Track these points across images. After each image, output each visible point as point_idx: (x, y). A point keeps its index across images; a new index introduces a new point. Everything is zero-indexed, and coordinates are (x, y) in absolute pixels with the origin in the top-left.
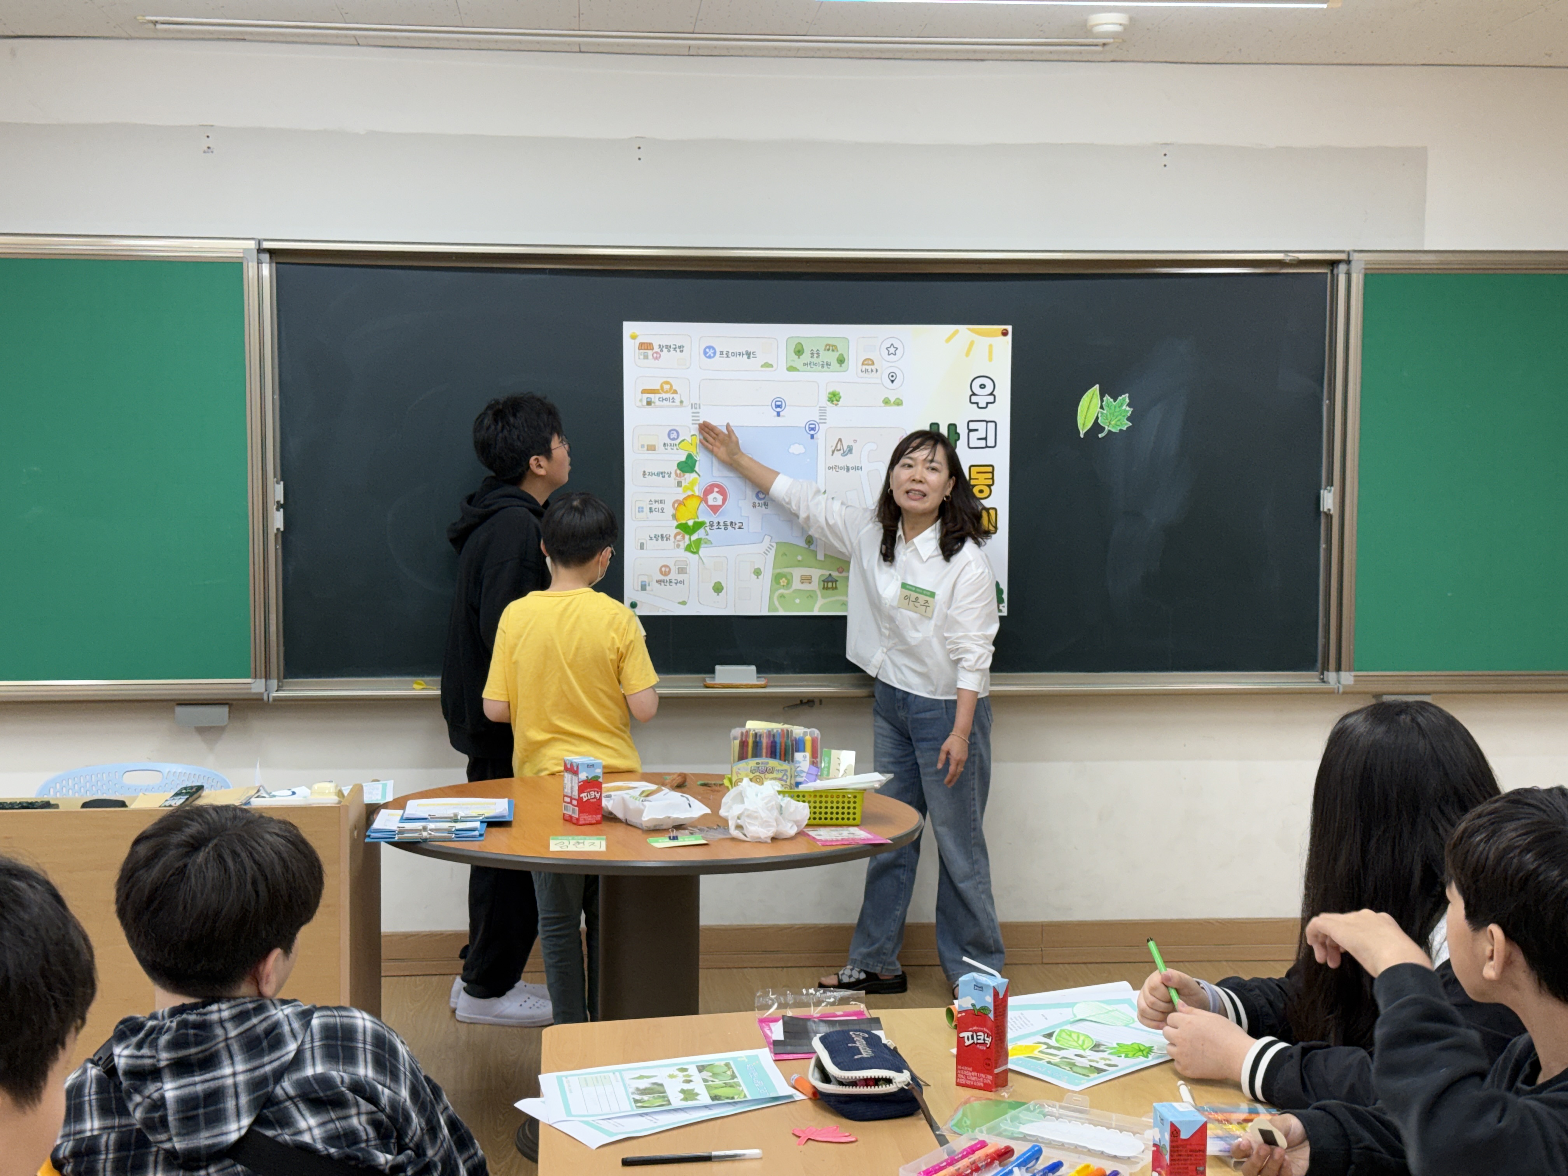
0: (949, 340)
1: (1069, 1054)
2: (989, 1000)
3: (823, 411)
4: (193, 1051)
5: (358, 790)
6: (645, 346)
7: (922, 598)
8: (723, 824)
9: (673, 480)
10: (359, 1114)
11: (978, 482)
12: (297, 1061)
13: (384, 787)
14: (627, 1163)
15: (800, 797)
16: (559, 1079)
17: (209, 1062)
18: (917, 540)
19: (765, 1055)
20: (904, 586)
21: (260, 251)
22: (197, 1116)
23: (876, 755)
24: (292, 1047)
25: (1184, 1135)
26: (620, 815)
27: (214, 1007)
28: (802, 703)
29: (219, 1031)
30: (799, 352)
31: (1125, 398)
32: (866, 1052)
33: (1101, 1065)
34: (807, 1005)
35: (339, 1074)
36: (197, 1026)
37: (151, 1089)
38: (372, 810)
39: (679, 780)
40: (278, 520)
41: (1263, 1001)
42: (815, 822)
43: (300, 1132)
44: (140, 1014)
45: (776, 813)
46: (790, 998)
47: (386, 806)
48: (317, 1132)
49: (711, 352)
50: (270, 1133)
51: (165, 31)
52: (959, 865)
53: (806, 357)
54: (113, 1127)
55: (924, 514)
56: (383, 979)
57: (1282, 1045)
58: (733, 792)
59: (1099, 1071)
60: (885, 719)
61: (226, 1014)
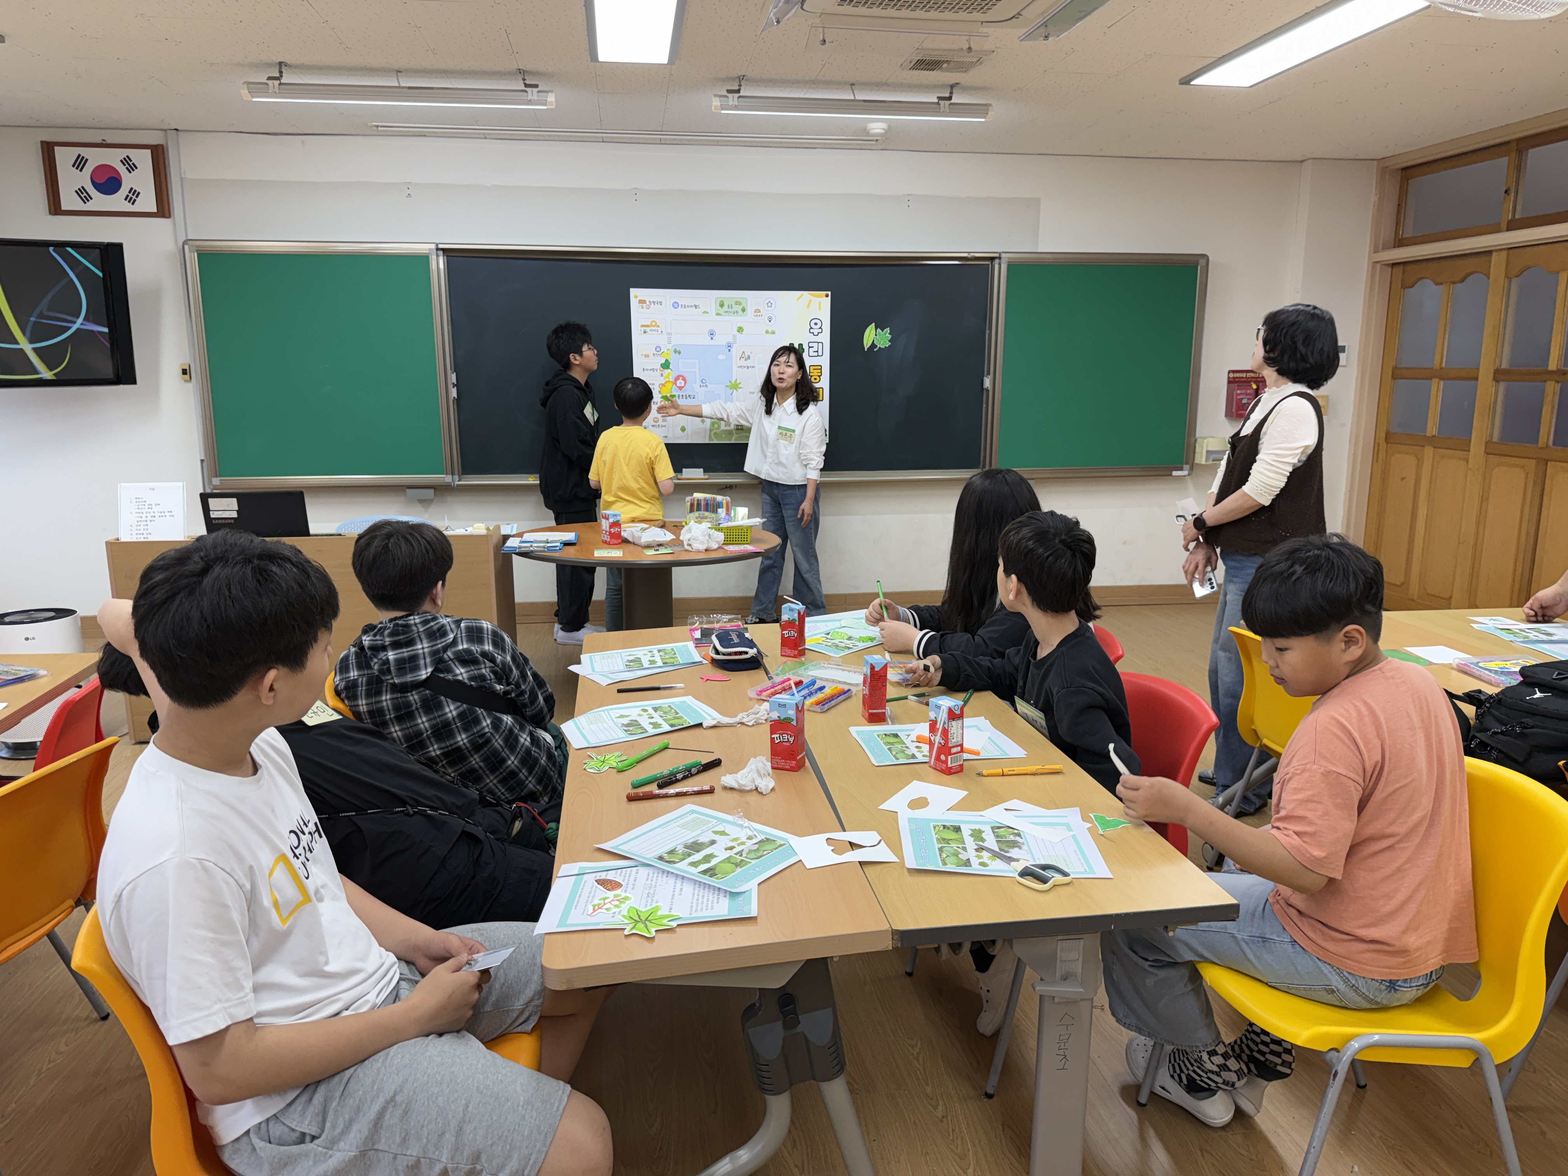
0: (798, 299)
1: (836, 641)
2: (796, 615)
3: (735, 337)
4: (402, 637)
5: (498, 528)
6: (642, 302)
7: (789, 433)
8: (681, 543)
9: (659, 373)
10: (485, 668)
11: (813, 373)
12: (454, 643)
13: (512, 527)
14: (619, 691)
15: (720, 530)
16: (590, 657)
17: (410, 643)
18: (784, 404)
19: (691, 645)
20: (779, 428)
21: (438, 249)
22: (405, 668)
23: (763, 513)
24: (451, 636)
25: (877, 669)
26: (630, 539)
27: (412, 618)
28: (726, 487)
29: (414, 628)
30: (722, 305)
31: (888, 330)
32: (736, 640)
33: (851, 646)
34: (713, 623)
35: (475, 648)
36: (403, 626)
37: (382, 655)
38: (506, 538)
39: (662, 524)
40: (454, 393)
41: (928, 615)
42: (728, 541)
43: (457, 675)
44: (375, 622)
45: (707, 537)
46: (705, 619)
47: (513, 536)
48: (465, 675)
49: (676, 305)
50: (442, 675)
51: (383, 131)
52: (804, 566)
53: (725, 308)
54: (364, 675)
55: (787, 389)
56: (518, 626)
57: (933, 633)
58: (686, 528)
59: (849, 648)
60: (768, 494)
61: (417, 621)
